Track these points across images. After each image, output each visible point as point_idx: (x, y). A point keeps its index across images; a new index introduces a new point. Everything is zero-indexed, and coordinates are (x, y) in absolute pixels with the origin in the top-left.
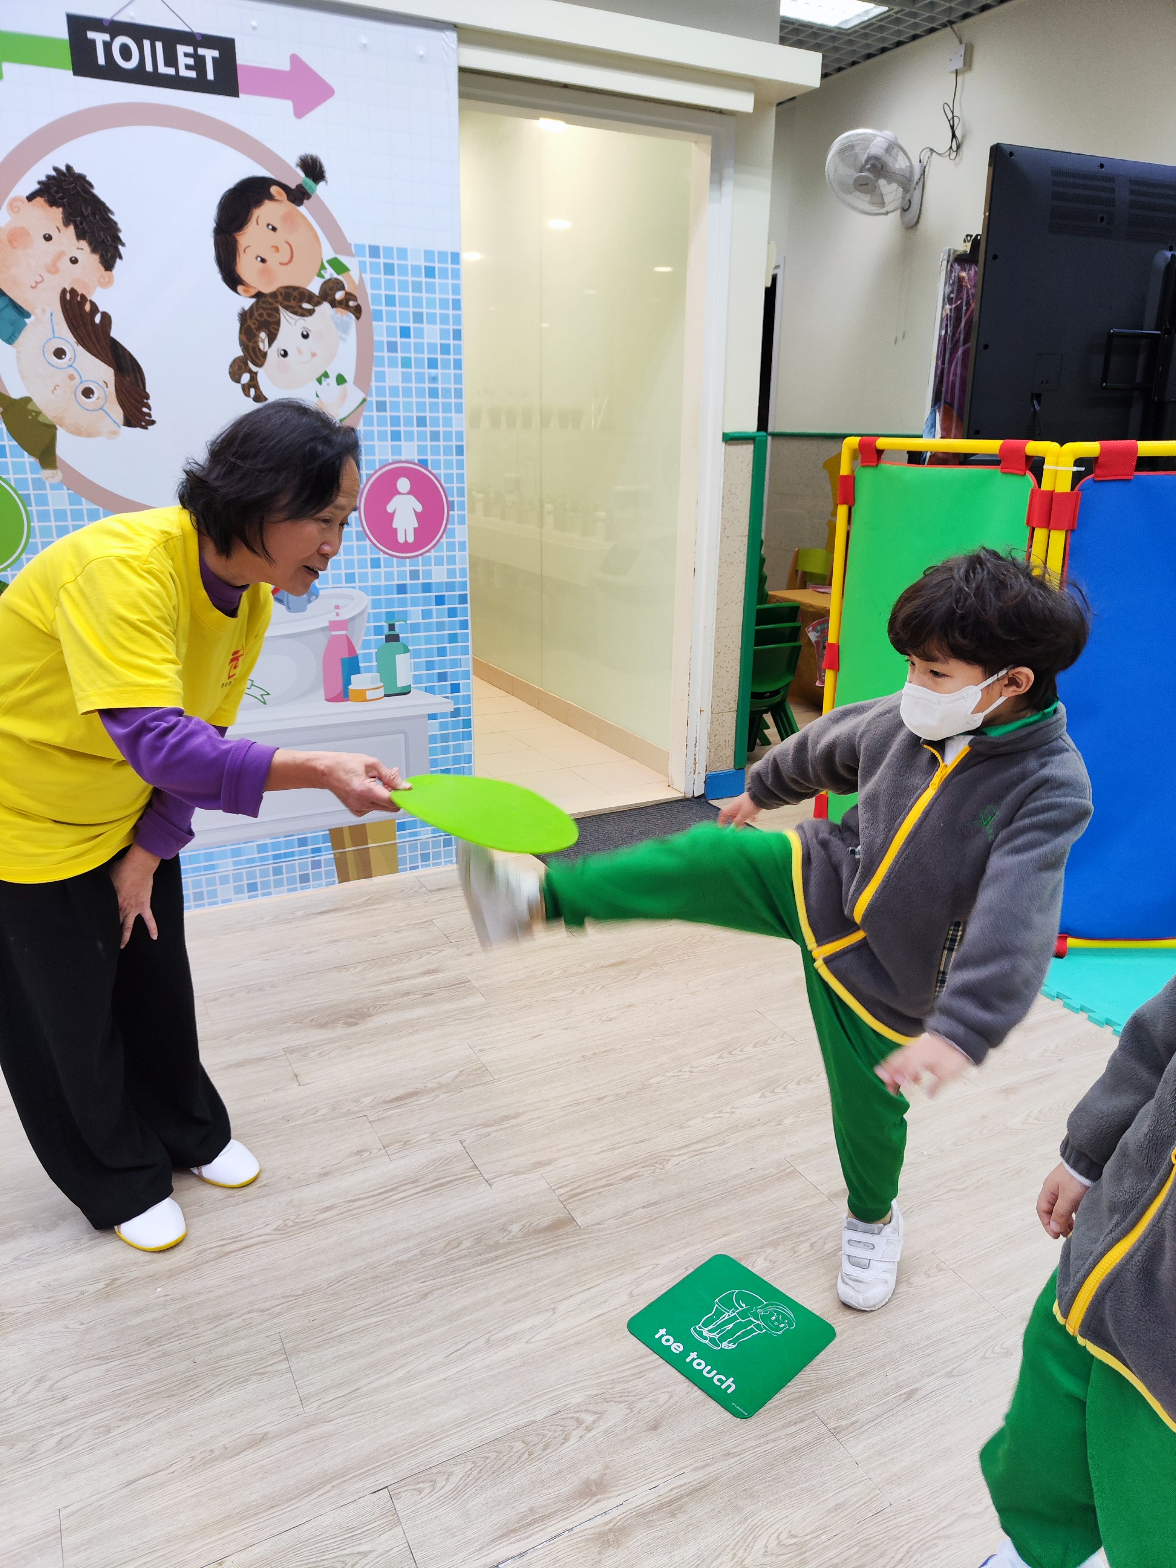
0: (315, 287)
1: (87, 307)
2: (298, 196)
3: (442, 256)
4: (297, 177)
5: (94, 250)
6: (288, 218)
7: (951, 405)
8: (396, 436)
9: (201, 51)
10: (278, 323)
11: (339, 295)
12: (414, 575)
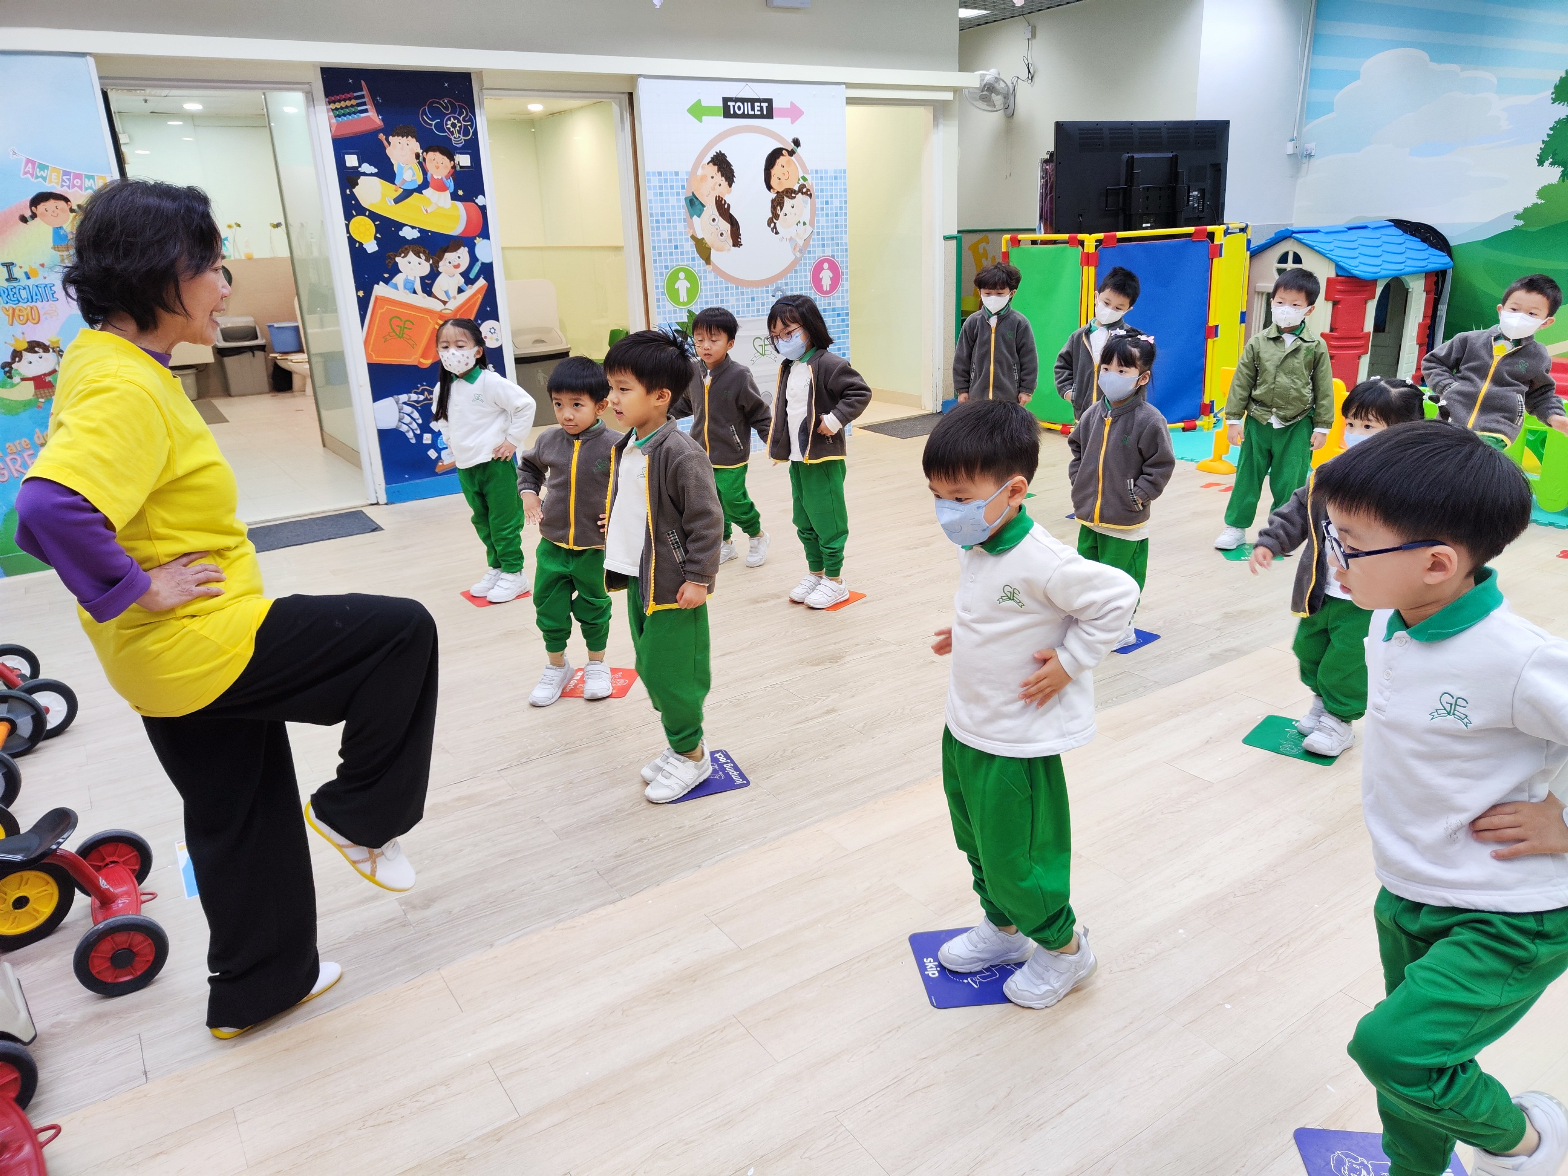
0: (796, 188)
1: (723, 202)
2: (791, 153)
3: (840, 171)
4: (791, 146)
5: (726, 180)
6: (788, 162)
7: (1047, 219)
8: (823, 246)
9: (762, 104)
10: (784, 203)
11: (804, 190)
12: (829, 304)
